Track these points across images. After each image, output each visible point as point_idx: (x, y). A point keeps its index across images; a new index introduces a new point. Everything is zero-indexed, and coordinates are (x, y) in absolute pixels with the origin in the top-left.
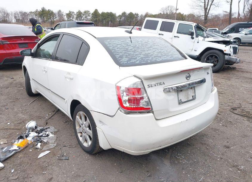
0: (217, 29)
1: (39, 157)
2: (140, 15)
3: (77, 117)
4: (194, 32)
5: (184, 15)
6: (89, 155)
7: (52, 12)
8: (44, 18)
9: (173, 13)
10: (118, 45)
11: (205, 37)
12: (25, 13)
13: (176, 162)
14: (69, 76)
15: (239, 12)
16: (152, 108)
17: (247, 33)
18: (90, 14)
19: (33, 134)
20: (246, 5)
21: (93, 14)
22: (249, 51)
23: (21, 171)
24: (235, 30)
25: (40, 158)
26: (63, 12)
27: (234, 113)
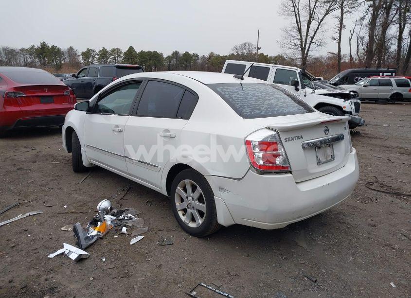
0: (322, 79)
1: (131, 244)
2: (200, 55)
3: (179, 188)
4: (299, 80)
5: (269, 56)
6: (197, 239)
7: (59, 50)
8: (44, 58)
9: (252, 53)
10: (233, 93)
11: (314, 89)
12: (12, 50)
13: (313, 243)
14: (168, 134)
15: (351, 53)
16: (290, 168)
17: (366, 84)
18: (121, 53)
19: (108, 218)
20: (361, 44)
21: (125, 53)
22: (372, 111)
23: (116, 260)
24: (349, 79)
25: (133, 244)
26: (77, 50)
27: (369, 188)
